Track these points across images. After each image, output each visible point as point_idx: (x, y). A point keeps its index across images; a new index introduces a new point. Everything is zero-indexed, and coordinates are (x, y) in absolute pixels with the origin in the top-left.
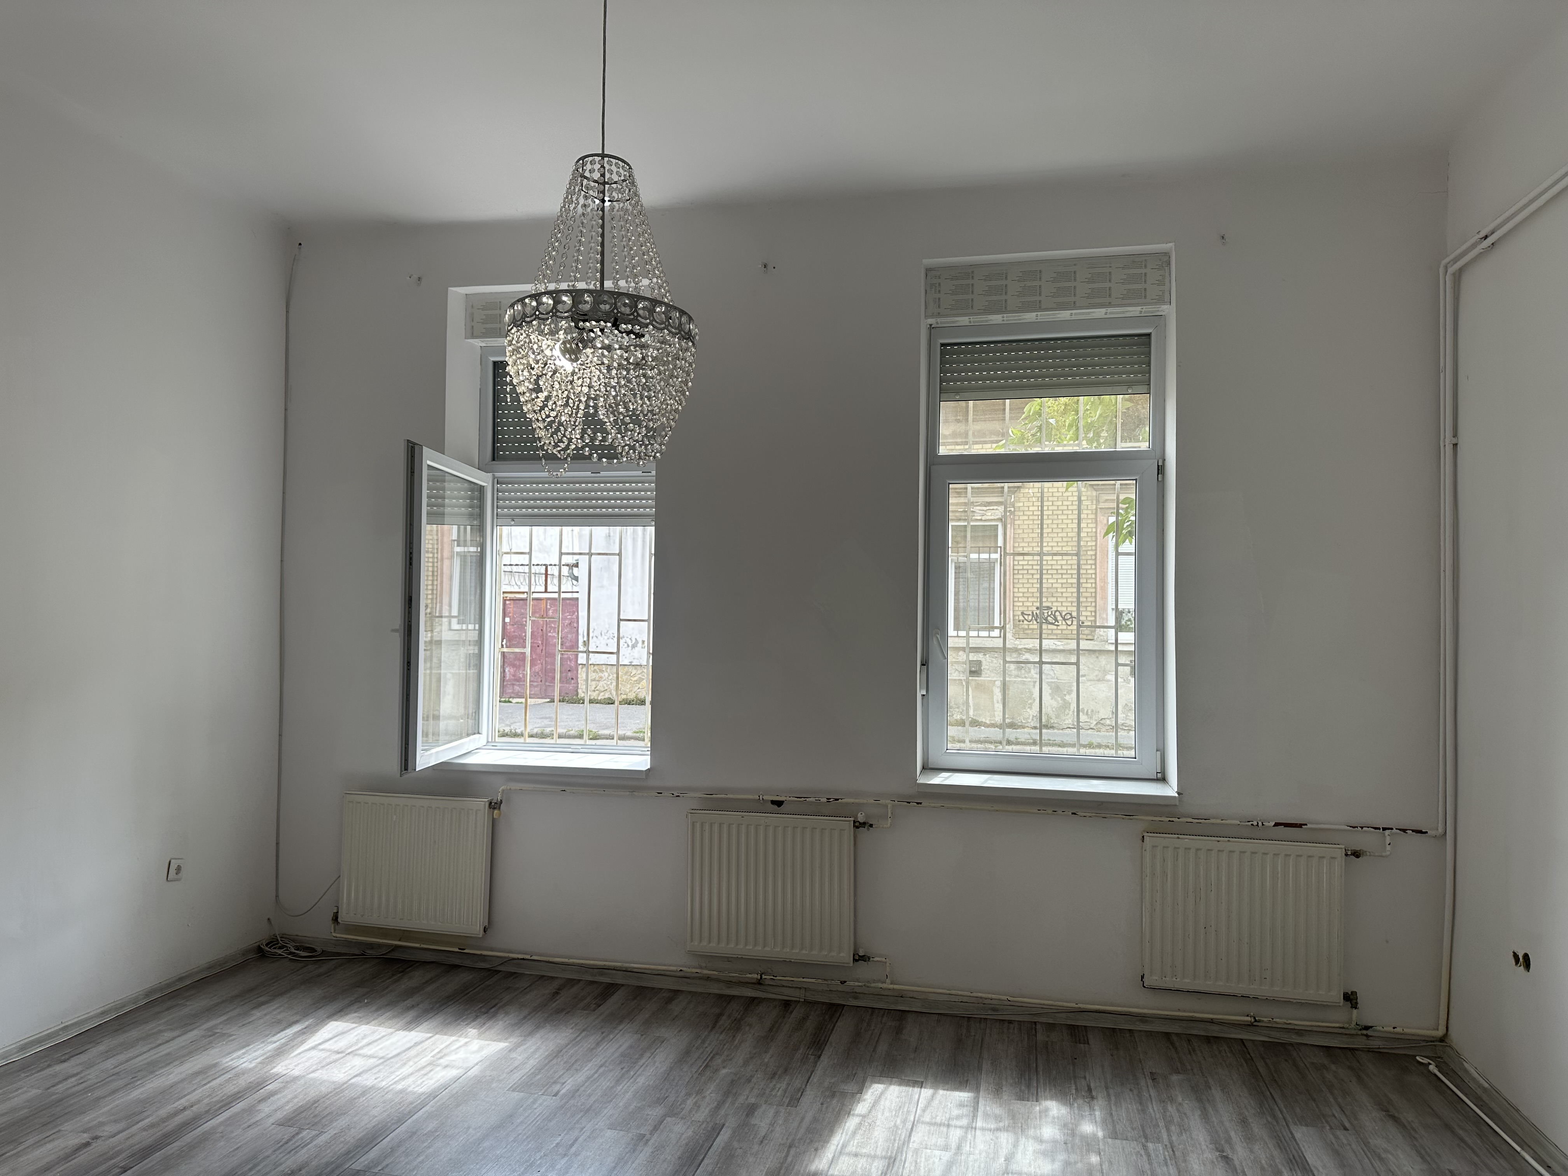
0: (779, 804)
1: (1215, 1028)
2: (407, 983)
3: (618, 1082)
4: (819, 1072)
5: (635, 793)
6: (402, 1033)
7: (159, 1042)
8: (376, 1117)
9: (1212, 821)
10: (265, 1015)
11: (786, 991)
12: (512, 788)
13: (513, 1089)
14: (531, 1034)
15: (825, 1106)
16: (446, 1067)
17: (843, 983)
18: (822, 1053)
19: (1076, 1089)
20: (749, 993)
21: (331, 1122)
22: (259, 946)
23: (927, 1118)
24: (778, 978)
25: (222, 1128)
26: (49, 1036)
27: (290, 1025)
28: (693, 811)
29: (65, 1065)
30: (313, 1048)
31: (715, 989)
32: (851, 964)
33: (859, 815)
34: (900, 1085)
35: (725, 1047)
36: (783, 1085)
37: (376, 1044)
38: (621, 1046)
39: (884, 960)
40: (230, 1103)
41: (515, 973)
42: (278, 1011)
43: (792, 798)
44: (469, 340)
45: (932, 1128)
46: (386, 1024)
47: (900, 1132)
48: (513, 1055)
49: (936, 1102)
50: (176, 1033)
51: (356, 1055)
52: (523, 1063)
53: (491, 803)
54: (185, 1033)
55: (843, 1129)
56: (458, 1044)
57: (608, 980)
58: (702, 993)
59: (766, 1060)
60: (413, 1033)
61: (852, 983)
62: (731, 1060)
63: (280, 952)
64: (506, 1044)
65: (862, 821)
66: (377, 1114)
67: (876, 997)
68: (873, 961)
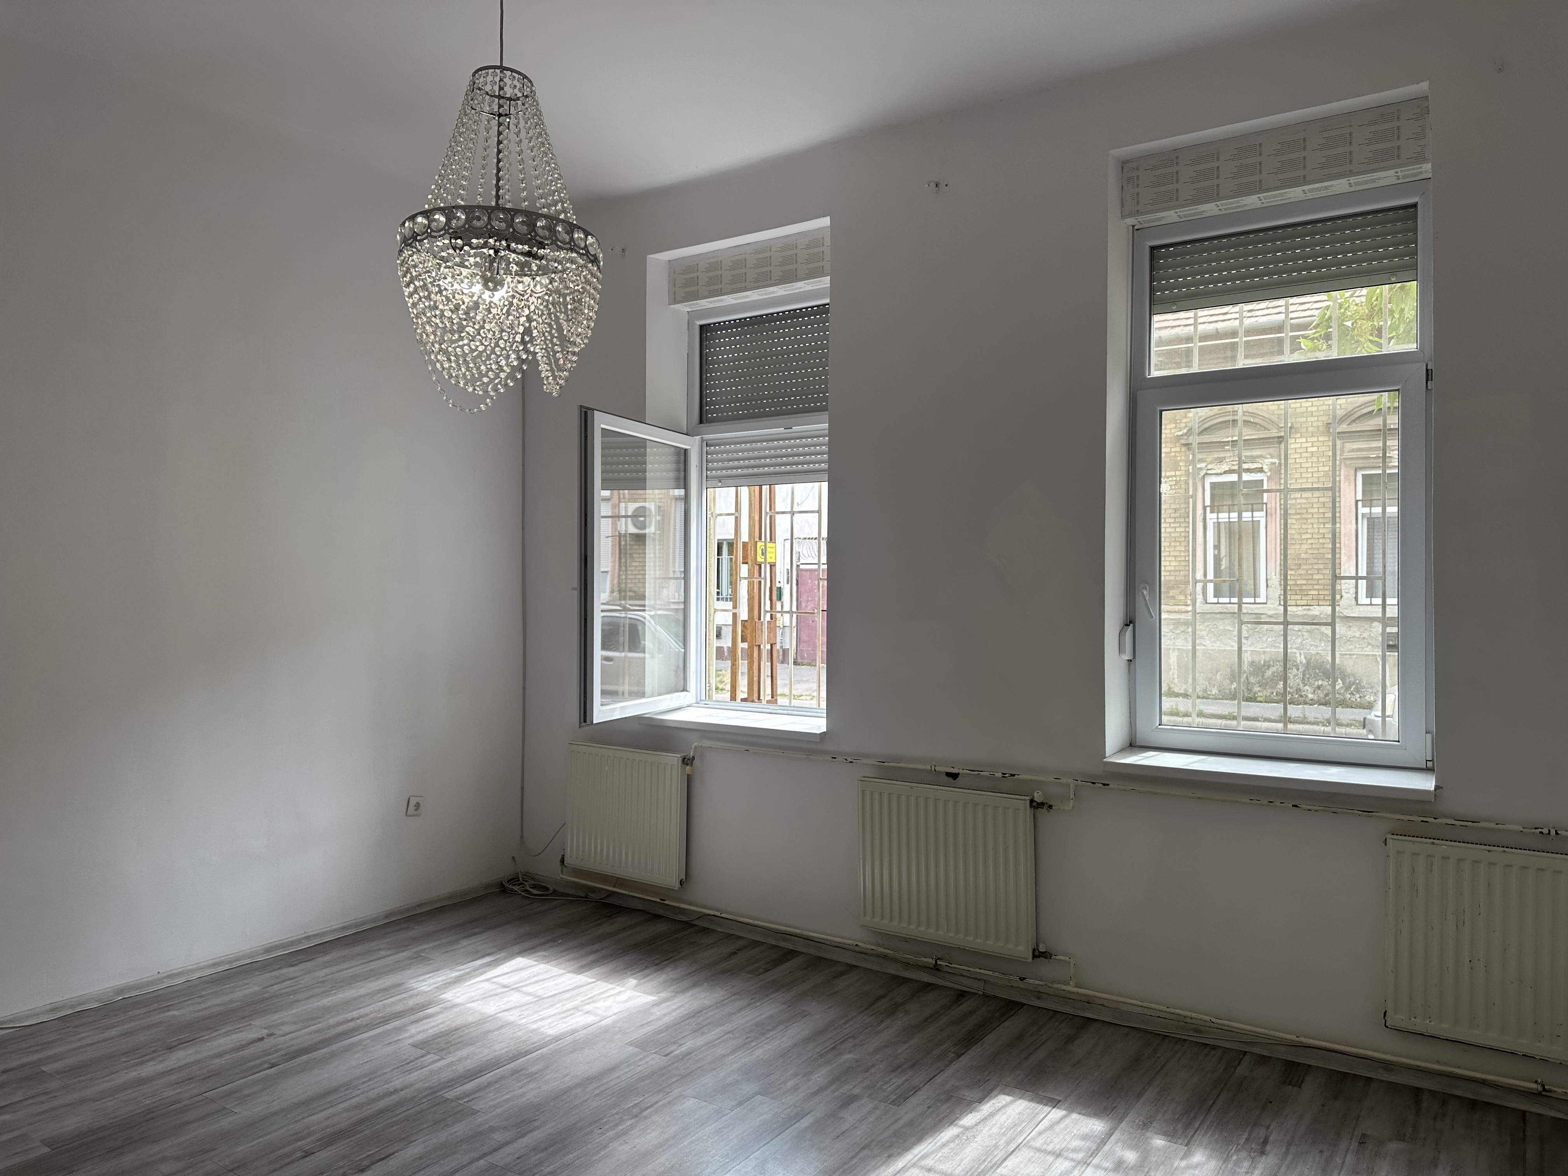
0: (954, 776)
1: (1489, 1091)
2: (608, 928)
3: (734, 1051)
4: (949, 1072)
5: (811, 757)
6: (570, 975)
7: (371, 959)
8: (496, 1051)
9: (1482, 824)
10: (469, 945)
11: (964, 981)
12: (703, 745)
13: (631, 1044)
14: (684, 991)
15: (931, 1110)
16: (587, 1013)
17: (1022, 979)
18: (965, 1052)
19: (1247, 1140)
20: (926, 978)
21: (457, 1050)
22: (502, 882)
23: (1038, 1144)
24: (953, 966)
25: (368, 1041)
26: (292, 943)
27: (483, 957)
28: (863, 779)
29: (292, 969)
30: (487, 980)
31: (892, 969)
32: (1030, 960)
33: (1036, 794)
34: (1031, 1100)
35: (866, 1031)
36: (899, 1081)
37: (542, 982)
38: (762, 1014)
39: (1067, 959)
40: (388, 1020)
41: (708, 928)
42: (482, 942)
43: (965, 771)
44: (672, 306)
45: (1037, 1154)
46: (563, 965)
47: (996, 1153)
48: (655, 1010)
49: (1062, 1125)
50: (389, 952)
51: (518, 991)
52: (659, 1019)
53: (684, 759)
54: (398, 953)
55: (935, 1139)
56: (612, 992)
57: (791, 947)
58: (878, 971)
59: (899, 1051)
60: (580, 976)
61: (1031, 981)
62: (862, 1045)
63: (516, 888)
64: (655, 998)
65: (1039, 801)
66: (499, 1046)
67: (1061, 999)
68: (1055, 959)
